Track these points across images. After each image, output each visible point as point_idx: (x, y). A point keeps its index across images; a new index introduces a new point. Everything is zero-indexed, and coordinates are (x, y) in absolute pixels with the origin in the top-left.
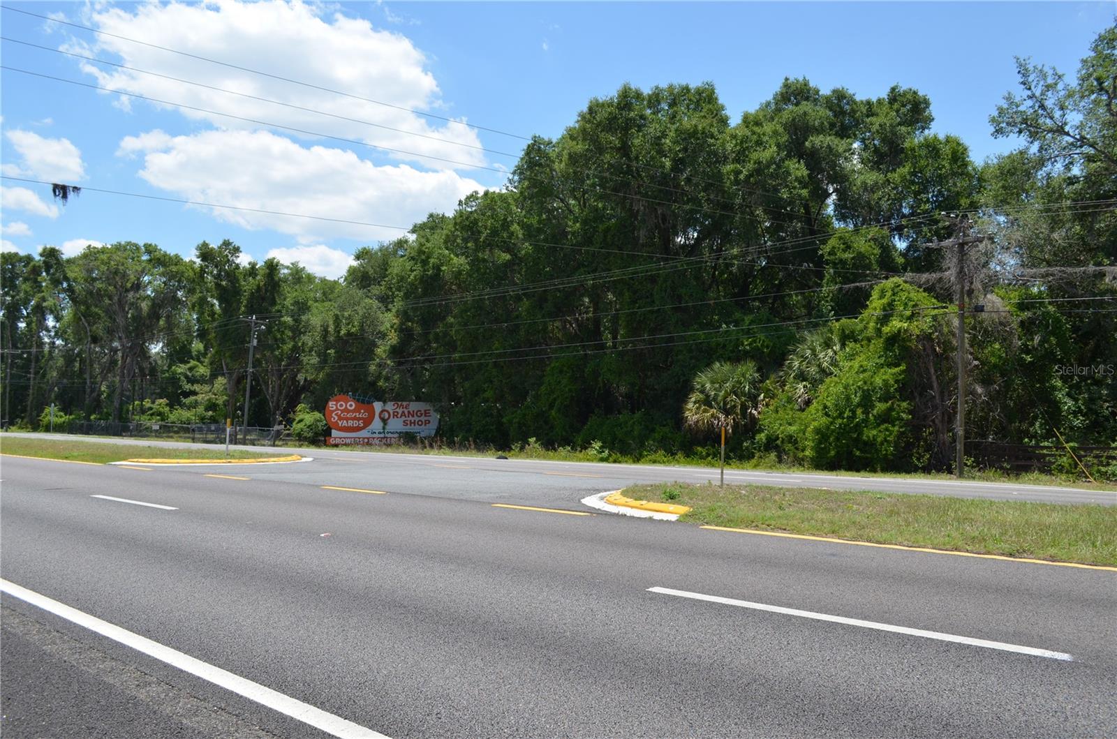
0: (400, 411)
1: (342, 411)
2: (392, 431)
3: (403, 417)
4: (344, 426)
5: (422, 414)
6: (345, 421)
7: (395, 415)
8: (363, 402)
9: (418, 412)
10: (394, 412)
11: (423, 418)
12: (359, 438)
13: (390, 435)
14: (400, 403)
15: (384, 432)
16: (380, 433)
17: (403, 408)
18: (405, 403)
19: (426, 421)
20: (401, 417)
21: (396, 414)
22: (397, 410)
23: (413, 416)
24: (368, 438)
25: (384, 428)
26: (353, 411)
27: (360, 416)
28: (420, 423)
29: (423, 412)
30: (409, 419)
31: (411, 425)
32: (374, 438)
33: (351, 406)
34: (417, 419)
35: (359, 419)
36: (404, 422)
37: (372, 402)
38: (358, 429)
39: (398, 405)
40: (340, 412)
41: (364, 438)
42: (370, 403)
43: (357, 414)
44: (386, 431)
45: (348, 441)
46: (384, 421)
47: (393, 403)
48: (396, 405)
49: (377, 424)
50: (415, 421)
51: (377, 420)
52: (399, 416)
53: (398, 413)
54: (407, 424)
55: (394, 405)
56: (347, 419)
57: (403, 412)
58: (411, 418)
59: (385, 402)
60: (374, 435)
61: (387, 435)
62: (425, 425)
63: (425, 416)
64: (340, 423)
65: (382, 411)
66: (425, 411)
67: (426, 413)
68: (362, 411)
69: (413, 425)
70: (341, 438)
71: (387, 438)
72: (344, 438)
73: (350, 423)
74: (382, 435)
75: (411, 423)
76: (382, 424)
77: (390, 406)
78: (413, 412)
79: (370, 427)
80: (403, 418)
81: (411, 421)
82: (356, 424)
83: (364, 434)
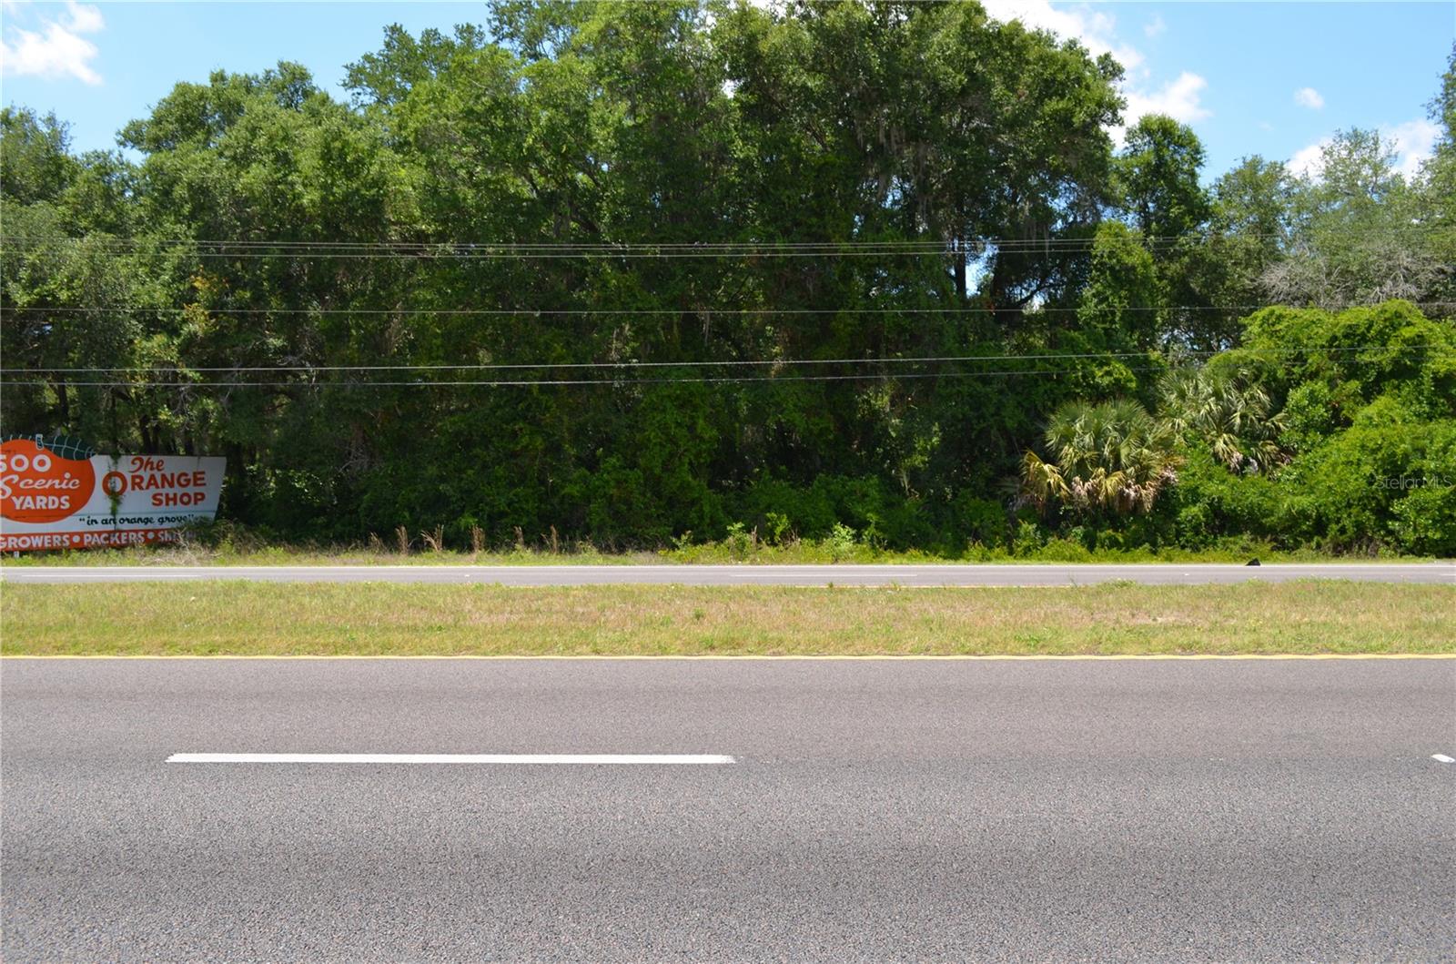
0: (146, 474)
1: (22, 476)
2: (130, 517)
3: (153, 488)
4: (28, 509)
5: (188, 481)
6: (29, 499)
7: (137, 484)
8: (68, 455)
9: (182, 480)
10: (134, 478)
11: (191, 490)
12: (62, 534)
13: (126, 526)
14: (145, 458)
15: (114, 520)
16: (105, 522)
17: (152, 469)
18: (155, 459)
19: (196, 494)
20: (147, 488)
21: (138, 480)
22: (141, 473)
23: (171, 485)
24: (81, 535)
25: (114, 512)
26: (47, 476)
27: (64, 486)
28: (185, 499)
29: (191, 476)
30: (164, 491)
31: (167, 504)
32: (92, 533)
33: (42, 463)
34: (178, 490)
35: (59, 493)
36: (154, 497)
37: (89, 456)
38: (58, 514)
39: (141, 460)
40: (16, 478)
41: (72, 535)
42: (84, 457)
43: (57, 482)
44: (118, 517)
45: (37, 542)
46: (115, 496)
47: (132, 458)
48: (138, 462)
49: (98, 503)
50: (175, 495)
51: (99, 494)
52: (144, 485)
53: (142, 478)
54: (161, 502)
55: (133, 463)
56: (34, 493)
57: (152, 477)
58: (167, 490)
59: (116, 456)
60: (94, 528)
61: (120, 526)
62: (196, 503)
63: (195, 484)
64: (17, 502)
65: (110, 476)
66: (195, 474)
67: (197, 479)
68: (67, 475)
69: (171, 503)
70: (18, 536)
71: (121, 531)
72: (29, 535)
73: (42, 502)
74: (110, 527)
75: (168, 499)
76: (108, 503)
77: (126, 465)
78: (172, 475)
79: (85, 510)
80: (153, 490)
81: (167, 495)
82: (52, 503)
83: (71, 524)
